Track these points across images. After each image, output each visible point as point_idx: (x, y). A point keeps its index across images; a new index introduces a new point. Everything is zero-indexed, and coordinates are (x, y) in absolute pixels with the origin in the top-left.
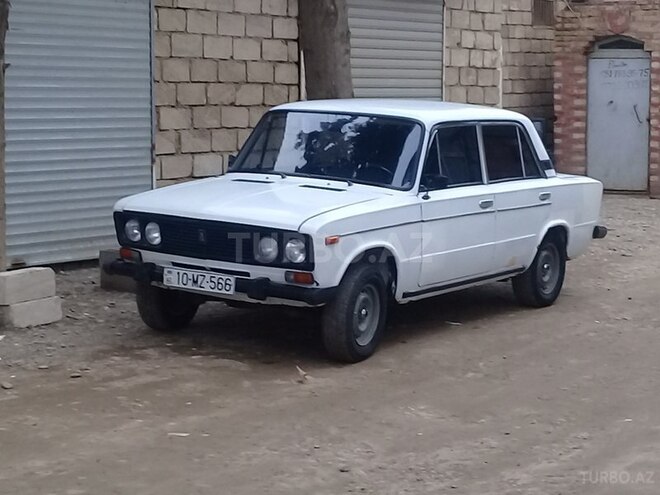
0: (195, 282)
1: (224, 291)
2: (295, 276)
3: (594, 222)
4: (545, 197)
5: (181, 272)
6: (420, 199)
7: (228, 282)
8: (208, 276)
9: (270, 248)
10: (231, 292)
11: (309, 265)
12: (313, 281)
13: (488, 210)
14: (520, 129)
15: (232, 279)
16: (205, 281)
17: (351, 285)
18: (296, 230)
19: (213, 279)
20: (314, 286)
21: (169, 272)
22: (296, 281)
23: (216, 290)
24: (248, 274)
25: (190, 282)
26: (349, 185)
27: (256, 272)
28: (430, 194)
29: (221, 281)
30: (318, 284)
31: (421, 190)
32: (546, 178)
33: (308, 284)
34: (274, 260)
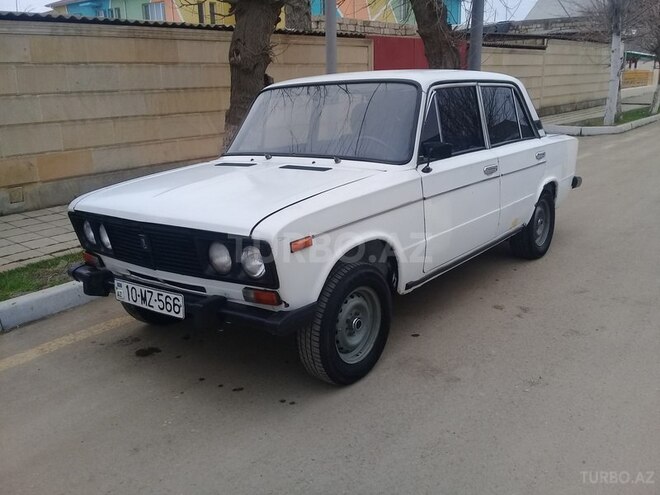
0: (144, 299)
1: (172, 314)
2: (255, 294)
3: (573, 174)
4: (540, 156)
5: (130, 286)
6: (419, 174)
7: (176, 302)
8: (155, 292)
9: (222, 257)
10: (181, 315)
11: (271, 277)
12: (279, 301)
13: (493, 175)
14: (514, 89)
15: (182, 297)
16: (153, 299)
18: (247, 235)
19: (160, 297)
20: (282, 308)
21: (120, 285)
22: (258, 300)
23: (165, 312)
24: (204, 289)
25: (139, 299)
26: (337, 162)
27: (214, 288)
28: (431, 165)
29: (168, 300)
30: (287, 305)
31: (420, 162)
32: (540, 137)
33: (272, 303)
34: (228, 273)
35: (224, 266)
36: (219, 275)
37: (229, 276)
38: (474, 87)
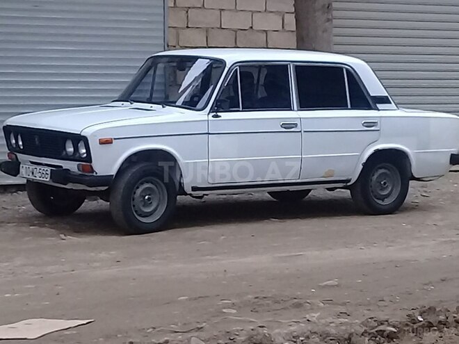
0: (33, 173)
1: (45, 179)
2: (82, 167)
5: (31, 167)
6: (210, 118)
7: (47, 172)
8: (38, 169)
10: (48, 180)
11: (89, 158)
12: (93, 171)
13: (291, 130)
14: (347, 70)
15: (49, 169)
16: (37, 172)
17: (127, 177)
18: (79, 133)
19: (40, 171)
20: (94, 174)
21: (23, 167)
22: (84, 171)
23: (41, 179)
24: (61, 167)
25: (31, 174)
26: (163, 107)
27: (66, 165)
29: (44, 172)
30: (96, 173)
31: (212, 110)
32: (379, 110)
33: (89, 172)
34: (71, 156)
35: (71, 152)
36: (68, 158)
37: (72, 158)
38: (287, 65)
